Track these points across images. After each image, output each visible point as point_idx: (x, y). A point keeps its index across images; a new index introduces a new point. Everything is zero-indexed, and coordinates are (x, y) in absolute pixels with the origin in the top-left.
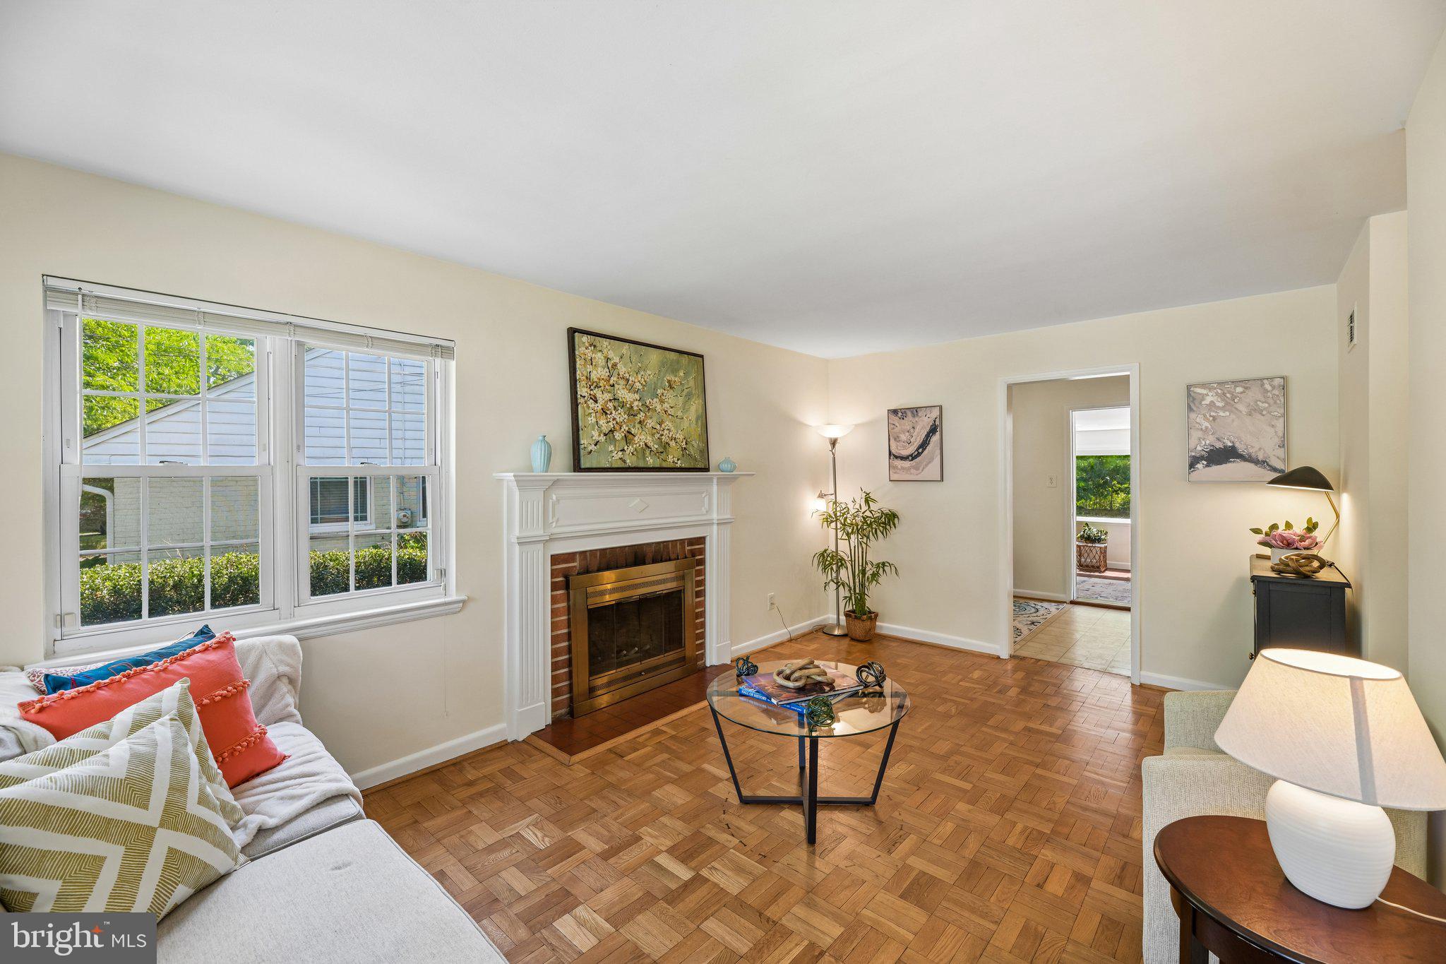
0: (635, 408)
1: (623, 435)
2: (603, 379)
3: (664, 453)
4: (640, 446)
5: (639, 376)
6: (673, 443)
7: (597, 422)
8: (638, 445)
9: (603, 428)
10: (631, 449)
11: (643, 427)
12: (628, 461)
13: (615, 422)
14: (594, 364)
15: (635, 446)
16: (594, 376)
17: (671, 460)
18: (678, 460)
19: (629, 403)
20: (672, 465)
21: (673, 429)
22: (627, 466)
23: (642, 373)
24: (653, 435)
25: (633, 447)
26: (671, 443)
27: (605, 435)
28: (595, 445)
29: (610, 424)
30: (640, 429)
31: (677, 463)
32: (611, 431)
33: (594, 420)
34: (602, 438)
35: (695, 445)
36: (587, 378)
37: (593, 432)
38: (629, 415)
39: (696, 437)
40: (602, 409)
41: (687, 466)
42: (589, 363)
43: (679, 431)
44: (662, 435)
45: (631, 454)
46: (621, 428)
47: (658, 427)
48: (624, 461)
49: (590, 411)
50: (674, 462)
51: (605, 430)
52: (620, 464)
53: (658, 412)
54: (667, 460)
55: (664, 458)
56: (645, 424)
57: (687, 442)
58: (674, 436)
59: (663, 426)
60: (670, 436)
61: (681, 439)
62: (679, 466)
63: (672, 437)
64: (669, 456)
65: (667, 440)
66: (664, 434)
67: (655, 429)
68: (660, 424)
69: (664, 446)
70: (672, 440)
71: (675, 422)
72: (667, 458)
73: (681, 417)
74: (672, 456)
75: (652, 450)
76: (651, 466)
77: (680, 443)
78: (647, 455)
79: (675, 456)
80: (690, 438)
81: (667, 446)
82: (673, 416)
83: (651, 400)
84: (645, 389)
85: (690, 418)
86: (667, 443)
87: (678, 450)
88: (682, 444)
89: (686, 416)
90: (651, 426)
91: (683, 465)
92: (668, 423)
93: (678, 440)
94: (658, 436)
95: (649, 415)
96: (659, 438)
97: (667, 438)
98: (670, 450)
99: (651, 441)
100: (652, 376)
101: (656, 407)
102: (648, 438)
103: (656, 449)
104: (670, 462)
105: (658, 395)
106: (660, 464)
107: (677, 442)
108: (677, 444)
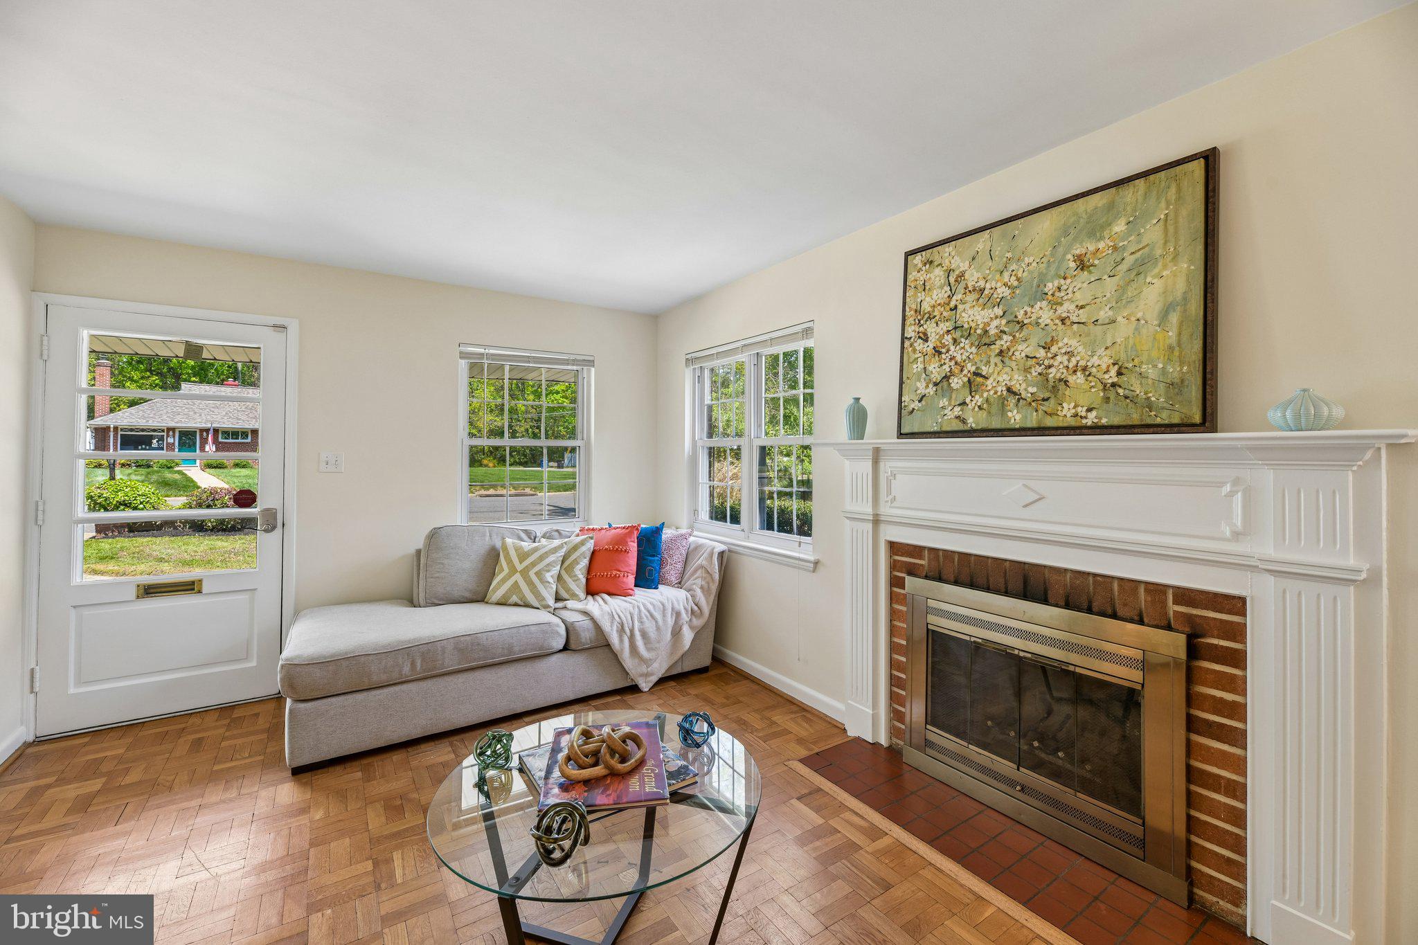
0: (993, 331)
1: (966, 379)
2: (939, 304)
3: (1052, 401)
4: (996, 393)
5: (1006, 275)
6: (1078, 379)
7: (925, 368)
8: (992, 392)
9: (933, 376)
10: (978, 399)
11: (1006, 360)
12: (970, 420)
13: (953, 363)
14: (927, 288)
15: (985, 395)
16: (926, 307)
17: (1066, 413)
18: (1089, 410)
19: (981, 326)
20: (1073, 422)
21: (1080, 349)
22: (967, 428)
23: (1014, 267)
24: (1027, 370)
25: (981, 396)
26: (1071, 379)
27: (936, 384)
28: (920, 401)
29: (944, 367)
30: (1000, 365)
31: (1086, 418)
32: (946, 378)
33: (922, 366)
34: (931, 390)
35: (1152, 373)
36: (916, 311)
37: (918, 384)
38: (978, 347)
39: (1154, 354)
40: (934, 348)
41: (1116, 420)
42: (921, 289)
43: (1101, 351)
44: (1050, 367)
45: (977, 409)
46: (962, 371)
47: (1041, 353)
48: (964, 421)
49: (916, 356)
50: (1076, 415)
51: (936, 377)
52: (957, 426)
53: (1042, 325)
54: (1059, 413)
55: (1049, 411)
56: (1010, 353)
57: (1124, 371)
58: (1082, 363)
59: (1054, 349)
60: (1071, 365)
61: (1104, 367)
62: (1089, 423)
63: (1077, 366)
64: (1065, 405)
65: (1063, 373)
66: (1056, 364)
67: (1035, 357)
68: (1046, 348)
69: (1053, 387)
70: (1075, 372)
71: (1088, 335)
72: (1060, 408)
73: (1107, 321)
74: (1072, 405)
75: (1022, 398)
76: (1017, 426)
77: (1100, 375)
78: (1009, 408)
79: (1081, 403)
80: (1133, 360)
81: (1062, 386)
82: (1083, 323)
83: (1029, 309)
84: (1017, 292)
85: (1139, 315)
86: (1061, 380)
87: (1093, 390)
88: (1107, 376)
89: (1125, 315)
90: (1023, 355)
91: (1104, 421)
92: (1068, 340)
93: (1094, 370)
94: (1039, 369)
95: (1021, 336)
96: (1040, 374)
97: (1061, 371)
98: (1067, 393)
99: (1020, 382)
100: (1034, 264)
101: (1040, 318)
102: (1016, 377)
103: (1032, 394)
104: (1065, 416)
105: (1047, 294)
106: (1039, 421)
107: (1089, 375)
108: (1090, 378)
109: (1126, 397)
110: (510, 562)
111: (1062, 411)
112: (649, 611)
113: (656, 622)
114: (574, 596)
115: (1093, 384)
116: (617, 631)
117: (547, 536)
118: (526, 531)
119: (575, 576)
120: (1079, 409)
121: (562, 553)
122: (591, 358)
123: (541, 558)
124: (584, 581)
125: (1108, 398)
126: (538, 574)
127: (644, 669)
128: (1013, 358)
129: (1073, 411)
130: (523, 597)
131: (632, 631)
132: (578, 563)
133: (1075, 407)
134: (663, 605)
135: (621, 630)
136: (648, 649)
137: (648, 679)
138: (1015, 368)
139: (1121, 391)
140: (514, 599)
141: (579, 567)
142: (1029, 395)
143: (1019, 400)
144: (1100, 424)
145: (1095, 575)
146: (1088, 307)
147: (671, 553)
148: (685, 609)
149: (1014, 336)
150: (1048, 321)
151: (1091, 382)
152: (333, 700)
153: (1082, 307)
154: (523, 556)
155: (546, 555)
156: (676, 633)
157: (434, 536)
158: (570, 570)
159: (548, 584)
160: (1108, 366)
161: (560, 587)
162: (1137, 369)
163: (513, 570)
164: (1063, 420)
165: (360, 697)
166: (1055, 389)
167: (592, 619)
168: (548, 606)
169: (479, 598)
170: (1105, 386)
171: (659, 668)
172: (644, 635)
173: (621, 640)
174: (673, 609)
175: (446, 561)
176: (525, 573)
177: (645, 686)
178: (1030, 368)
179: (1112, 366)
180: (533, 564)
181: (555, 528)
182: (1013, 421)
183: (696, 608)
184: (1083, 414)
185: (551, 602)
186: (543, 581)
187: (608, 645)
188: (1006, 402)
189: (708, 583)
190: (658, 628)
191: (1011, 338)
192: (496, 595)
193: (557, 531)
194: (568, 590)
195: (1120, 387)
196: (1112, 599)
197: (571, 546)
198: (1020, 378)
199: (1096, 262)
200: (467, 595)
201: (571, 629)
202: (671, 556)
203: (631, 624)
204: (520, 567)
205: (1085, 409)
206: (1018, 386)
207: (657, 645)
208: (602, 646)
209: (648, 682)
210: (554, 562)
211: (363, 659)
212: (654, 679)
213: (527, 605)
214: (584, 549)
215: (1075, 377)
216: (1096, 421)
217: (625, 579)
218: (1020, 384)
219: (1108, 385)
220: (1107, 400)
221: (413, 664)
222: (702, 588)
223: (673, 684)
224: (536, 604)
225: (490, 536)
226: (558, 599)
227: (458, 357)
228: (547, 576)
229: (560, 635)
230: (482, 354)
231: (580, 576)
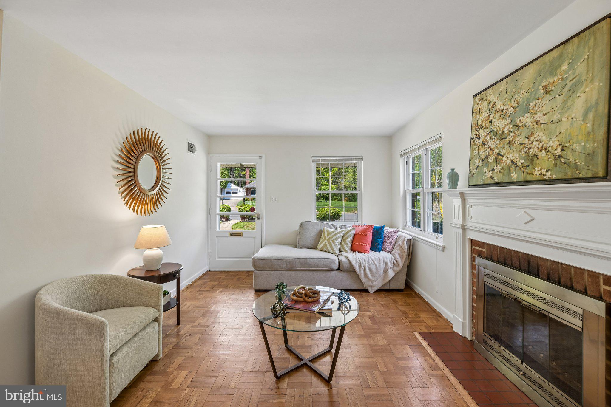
0: (506, 131)
1: (494, 157)
2: (485, 120)
3: (531, 167)
4: (506, 164)
5: (513, 101)
6: (543, 154)
7: (479, 153)
8: (505, 164)
9: (481, 156)
10: (499, 167)
11: (511, 146)
12: (496, 178)
13: (489, 149)
14: (480, 112)
15: (502, 165)
16: (480, 122)
18: (547, 171)
19: (501, 130)
20: (538, 178)
21: (544, 137)
22: (494, 182)
23: (516, 96)
25: (500, 166)
26: (540, 154)
27: (483, 160)
28: (476, 169)
29: (486, 152)
30: (509, 149)
31: (545, 175)
32: (487, 157)
33: (477, 152)
34: (481, 164)
35: (578, 149)
36: (476, 124)
37: (476, 161)
38: (500, 140)
39: (580, 137)
40: (482, 142)
41: (560, 176)
42: (478, 113)
43: (554, 138)
44: (530, 148)
45: (498, 172)
46: (493, 153)
47: (526, 141)
48: (493, 179)
49: (476, 147)
50: (541, 174)
51: (483, 157)
52: (490, 181)
53: (528, 126)
54: (534, 173)
55: (529, 172)
56: (513, 143)
57: (564, 148)
58: (545, 145)
59: (532, 139)
60: (540, 147)
61: (555, 147)
62: (547, 178)
63: (542, 147)
64: (536, 169)
65: (536, 151)
66: (533, 146)
67: (524, 144)
68: (529, 138)
69: (531, 159)
70: (541, 150)
71: (548, 129)
72: (534, 171)
73: (557, 121)
74: (540, 168)
75: (517, 166)
76: (515, 181)
77: (553, 152)
78: (511, 171)
79: (543, 167)
80: (569, 141)
81: (535, 158)
82: (546, 123)
83: (522, 118)
84: (517, 110)
85: (573, 116)
86: (535, 155)
87: (549, 160)
88: (556, 152)
89: (566, 116)
90: (519, 143)
91: (554, 177)
92: (539, 134)
93: (550, 149)
94: (525, 150)
95: (518, 132)
96: (526, 153)
97: (535, 150)
98: (537, 162)
99: (517, 157)
100: (525, 94)
101: (526, 122)
102: (515, 155)
103: (522, 163)
104: (536, 174)
105: (530, 109)
106: (525, 178)
107: (548, 152)
108: (548, 153)
109: (565, 163)
110: (325, 236)
111: (534, 172)
112: (373, 260)
113: (376, 265)
114: (346, 251)
115: (549, 156)
116: (359, 266)
117: (340, 228)
118: (333, 225)
119: (347, 243)
120: (543, 171)
121: (342, 234)
122: (362, 157)
123: (335, 235)
124: (350, 245)
125: (556, 164)
126: (333, 241)
127: (370, 283)
128: (514, 145)
129: (540, 172)
130: (327, 249)
131: (365, 267)
132: (348, 238)
133: (541, 170)
134: (380, 259)
135: (360, 266)
136: (372, 276)
137: (373, 288)
138: (515, 150)
139: (563, 160)
140: (325, 249)
141: (348, 240)
142: (521, 164)
143: (516, 167)
144: (552, 179)
145: (562, 264)
146: (548, 114)
147: (388, 238)
148: (390, 262)
149: (515, 133)
150: (530, 124)
151: (548, 155)
152: (265, 271)
153: (546, 114)
154: (329, 234)
156: (386, 271)
157: (302, 224)
158: (345, 241)
159: (336, 245)
160: (557, 146)
161: (341, 247)
162: (571, 147)
163: (325, 239)
164: (535, 177)
165: (272, 272)
166: (532, 160)
167: (349, 260)
168: (336, 253)
169: (315, 248)
170: (555, 157)
171: (378, 285)
172: (370, 270)
173: (360, 270)
174: (384, 261)
175: (305, 233)
176: (329, 240)
177: (371, 291)
178: (522, 150)
179: (559, 146)
180: (332, 237)
181: (344, 224)
182: (513, 178)
183: (395, 262)
184: (544, 173)
185: (337, 252)
186: (335, 244)
187: (355, 271)
188: (511, 168)
189: (402, 253)
190: (376, 268)
191: (514, 134)
192: (320, 247)
193: (344, 226)
194: (344, 248)
195: (562, 157)
196: (571, 278)
197: (346, 232)
198: (517, 155)
199: (553, 88)
200: (311, 246)
201: (340, 262)
202: (388, 239)
203: (364, 265)
204: (327, 238)
205: (545, 170)
206: (516, 159)
207: (376, 275)
208: (351, 271)
209: (373, 289)
210: (339, 237)
211: (272, 260)
212: (376, 289)
213: (329, 252)
214: (350, 233)
215: (541, 153)
216: (550, 177)
217: (365, 247)
218: (517, 158)
219: (557, 157)
220: (556, 165)
221: (286, 265)
222: (399, 254)
223: (385, 293)
224: (332, 252)
225: (320, 226)
226: (340, 251)
227: (313, 162)
228: (336, 242)
229: (336, 264)
230: (320, 160)
231: (349, 244)
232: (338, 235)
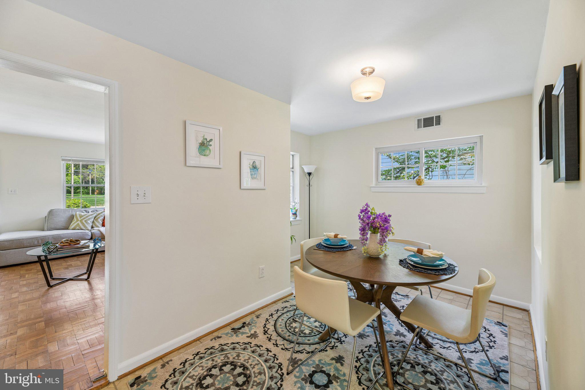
110: (77, 218)
114: (97, 227)
118: (85, 210)
121: (95, 215)
123: (87, 217)
124: (101, 223)
126: (85, 221)
130: (80, 227)
132: (99, 218)
140: (78, 228)
141: (100, 219)
152: (11, 250)
154: (81, 216)
155: (89, 216)
157: (51, 212)
158: (97, 220)
159: (89, 224)
161: (93, 224)
163: (78, 220)
167: (100, 231)
168: (88, 229)
169: (66, 228)
175: (55, 219)
176: (81, 221)
180: (84, 219)
185: (90, 228)
186: (87, 223)
192: (72, 227)
193: (96, 210)
194: (96, 225)
197: (98, 213)
200: (62, 227)
201: (93, 234)
204: (80, 219)
210: (91, 218)
213: (82, 229)
214: (102, 214)
224: (85, 229)
225: (72, 212)
226: (92, 227)
227: (62, 161)
228: (89, 222)
229: (89, 235)
230: (71, 160)
231: (100, 221)
232: (91, 217)
